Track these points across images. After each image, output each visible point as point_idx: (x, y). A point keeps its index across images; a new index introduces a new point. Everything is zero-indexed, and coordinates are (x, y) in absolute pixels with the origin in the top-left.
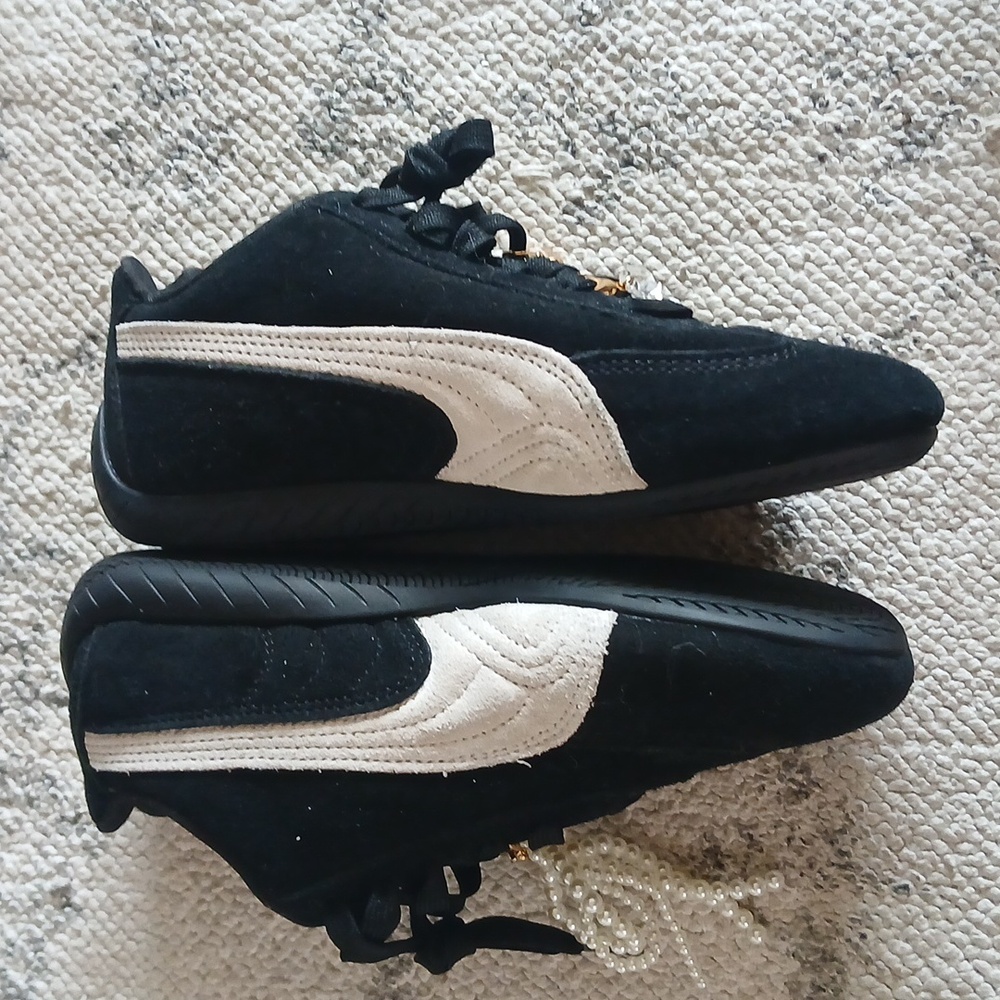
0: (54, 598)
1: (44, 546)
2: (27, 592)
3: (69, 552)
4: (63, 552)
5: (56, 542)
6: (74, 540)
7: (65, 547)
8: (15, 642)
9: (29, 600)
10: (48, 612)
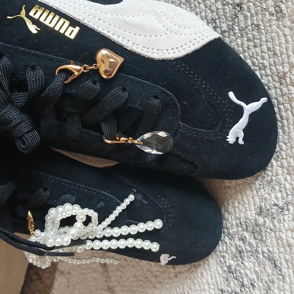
0: (266, 282)
1: (275, 261)
2: (257, 269)
3: (283, 274)
4: (281, 270)
5: (280, 263)
6: (288, 271)
7: (283, 269)
8: (241, 280)
9: (256, 272)
10: (260, 284)
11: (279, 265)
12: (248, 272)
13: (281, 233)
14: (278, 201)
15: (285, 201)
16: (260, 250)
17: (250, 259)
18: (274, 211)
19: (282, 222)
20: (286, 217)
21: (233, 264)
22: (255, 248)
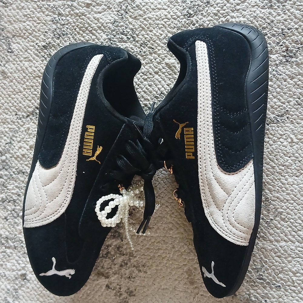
1: (22, 171)
2: (16, 184)
8: (12, 199)
9: (17, 187)
11: (25, 171)
12: (13, 191)
13: (16, 154)
14: (7, 141)
15: (9, 138)
16: (12, 173)
17: (10, 183)
18: (7, 147)
19: (14, 148)
20: (14, 144)
21: (3, 196)
22: (9, 175)
